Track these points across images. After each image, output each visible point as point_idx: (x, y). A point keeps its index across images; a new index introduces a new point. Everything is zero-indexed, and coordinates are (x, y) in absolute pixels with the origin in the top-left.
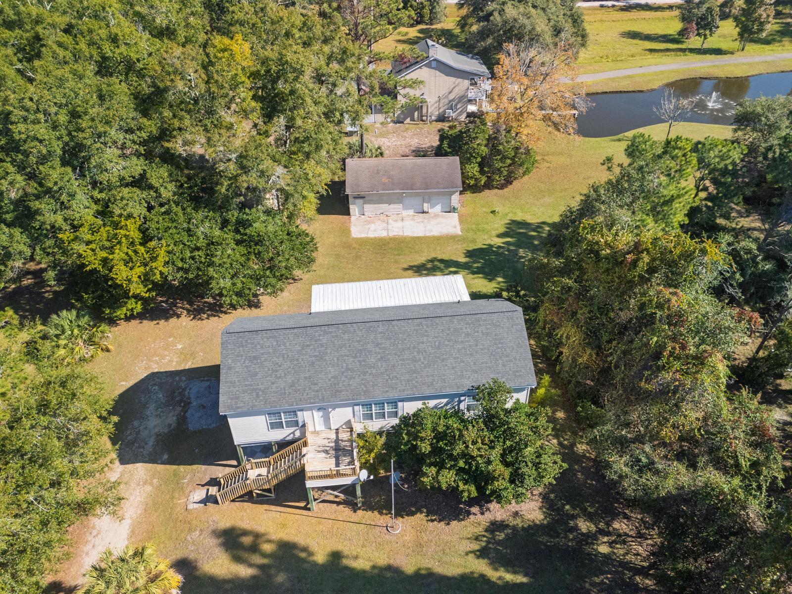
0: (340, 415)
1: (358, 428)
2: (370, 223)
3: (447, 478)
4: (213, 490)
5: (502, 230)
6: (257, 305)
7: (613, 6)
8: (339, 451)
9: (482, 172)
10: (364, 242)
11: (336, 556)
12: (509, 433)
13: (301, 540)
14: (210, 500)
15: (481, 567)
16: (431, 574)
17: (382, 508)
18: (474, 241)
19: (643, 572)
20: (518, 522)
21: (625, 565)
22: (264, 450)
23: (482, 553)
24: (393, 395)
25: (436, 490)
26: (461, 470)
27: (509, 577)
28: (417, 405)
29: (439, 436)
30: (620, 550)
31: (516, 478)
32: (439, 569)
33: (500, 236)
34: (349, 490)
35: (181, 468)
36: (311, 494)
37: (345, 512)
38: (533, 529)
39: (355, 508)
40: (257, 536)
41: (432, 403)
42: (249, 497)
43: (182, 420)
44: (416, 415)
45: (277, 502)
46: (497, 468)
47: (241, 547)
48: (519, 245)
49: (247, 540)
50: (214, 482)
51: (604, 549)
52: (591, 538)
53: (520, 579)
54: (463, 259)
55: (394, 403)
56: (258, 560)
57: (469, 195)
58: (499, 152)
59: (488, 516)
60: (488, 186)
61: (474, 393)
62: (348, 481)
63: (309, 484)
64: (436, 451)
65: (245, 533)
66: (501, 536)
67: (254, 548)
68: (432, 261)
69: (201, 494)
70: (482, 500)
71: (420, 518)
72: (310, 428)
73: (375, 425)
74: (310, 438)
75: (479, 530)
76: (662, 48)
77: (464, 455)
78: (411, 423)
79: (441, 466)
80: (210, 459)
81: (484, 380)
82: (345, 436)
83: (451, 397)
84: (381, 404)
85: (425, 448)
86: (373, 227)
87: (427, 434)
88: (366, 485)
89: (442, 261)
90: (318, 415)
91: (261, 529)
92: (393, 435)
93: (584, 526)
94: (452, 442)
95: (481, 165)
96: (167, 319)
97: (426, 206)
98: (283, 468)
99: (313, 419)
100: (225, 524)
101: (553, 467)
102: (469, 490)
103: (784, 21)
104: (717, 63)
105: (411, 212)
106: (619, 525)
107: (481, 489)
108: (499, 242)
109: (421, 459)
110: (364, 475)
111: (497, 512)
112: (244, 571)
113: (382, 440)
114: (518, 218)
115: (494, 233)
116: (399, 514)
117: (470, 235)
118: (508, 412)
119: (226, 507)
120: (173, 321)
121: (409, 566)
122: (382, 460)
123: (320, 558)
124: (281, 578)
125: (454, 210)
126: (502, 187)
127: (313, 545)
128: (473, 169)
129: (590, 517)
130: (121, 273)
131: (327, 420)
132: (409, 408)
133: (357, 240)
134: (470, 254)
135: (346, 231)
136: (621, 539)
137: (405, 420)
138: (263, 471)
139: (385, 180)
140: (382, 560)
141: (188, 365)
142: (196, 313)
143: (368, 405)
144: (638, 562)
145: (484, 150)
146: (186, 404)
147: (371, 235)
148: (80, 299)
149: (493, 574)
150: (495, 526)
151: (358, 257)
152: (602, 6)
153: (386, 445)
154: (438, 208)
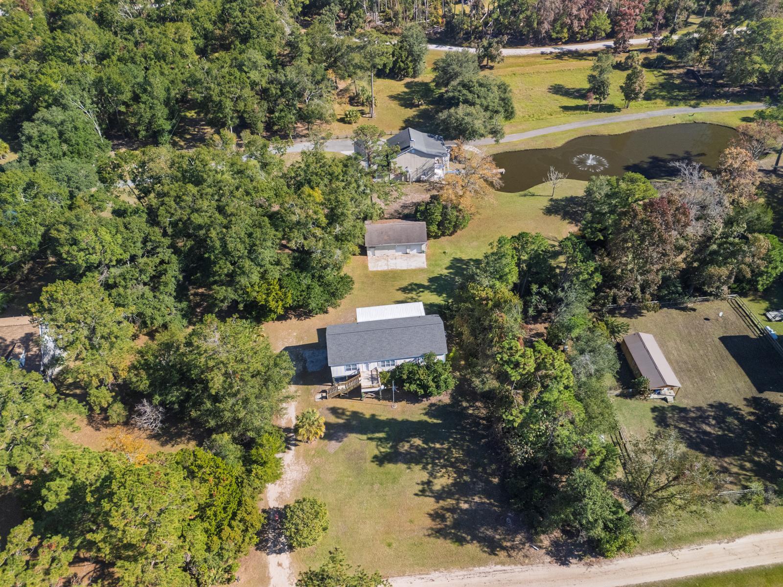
0: (373, 366)
1: (380, 370)
2: (378, 261)
3: (413, 387)
4: (324, 394)
5: (448, 264)
6: (326, 312)
7: (551, 53)
8: (373, 379)
9: (439, 229)
10: (376, 273)
11: (373, 416)
12: (435, 371)
13: (360, 411)
14: (322, 398)
15: (426, 418)
16: (407, 421)
17: (390, 399)
18: (433, 272)
19: (483, 419)
20: (441, 404)
21: (477, 417)
22: (342, 379)
23: (426, 414)
24: (393, 358)
25: (409, 392)
26: (418, 385)
27: (435, 421)
28: (402, 361)
29: (410, 373)
30: (476, 412)
31: (438, 387)
32: (410, 419)
33: (447, 268)
34: (377, 393)
35: (310, 387)
36: (364, 395)
37: (376, 401)
38: (446, 406)
39: (379, 400)
40: (344, 409)
41: (407, 360)
42: (339, 396)
43: (305, 368)
44: (402, 365)
45: (350, 398)
46: (431, 383)
47: (338, 413)
48: (456, 274)
49: (340, 411)
50: (324, 391)
51: (470, 412)
52: (467, 408)
53: (439, 421)
54: (426, 284)
55: (393, 361)
56: (345, 417)
57: (432, 240)
58: (447, 219)
59: (429, 402)
60: (443, 234)
61: (423, 356)
62: (376, 389)
63: (363, 391)
64: (408, 378)
65: (339, 409)
66: (433, 408)
67: (343, 414)
68: (411, 285)
69: (319, 396)
70: (427, 395)
71: (404, 403)
72: (361, 370)
73: (386, 369)
74: (362, 374)
75: (426, 406)
76: (573, 105)
77: (419, 379)
78: (400, 368)
79: (410, 383)
80: (321, 383)
81: (428, 351)
82: (374, 373)
83: (415, 358)
84: (388, 361)
85: (405, 377)
86: (380, 263)
87: (406, 372)
88: (384, 391)
89: (416, 285)
90: (364, 365)
91: (345, 407)
92: (393, 372)
93: (465, 404)
94: (414, 375)
95: (438, 225)
96: (286, 320)
97: (408, 251)
98: (352, 385)
99: (362, 367)
100: (331, 406)
101: (452, 383)
102: (421, 392)
103: (669, 72)
104: (606, 122)
105: (400, 253)
106: (478, 404)
107: (425, 391)
108: (445, 272)
109: (403, 381)
110: (383, 387)
111: (433, 400)
112: (341, 421)
113: (389, 375)
114: (457, 257)
115: (444, 266)
116: (396, 401)
117: (431, 268)
118: (434, 364)
119: (330, 400)
120: (289, 321)
121: (400, 418)
122: (389, 382)
123: (368, 416)
124: (354, 423)
125: (423, 252)
126: (451, 235)
127: (365, 412)
128: (434, 228)
129: (468, 401)
130: (272, 304)
131: (367, 367)
132: (399, 362)
133: (372, 272)
134: (431, 280)
135: (366, 267)
136: (478, 408)
137: (398, 367)
138: (344, 387)
139: (386, 238)
140: (390, 417)
141: (301, 343)
142: (299, 317)
143: (383, 362)
144: (482, 416)
145: (440, 218)
146: (305, 361)
147: (380, 269)
148: (251, 314)
149: (429, 420)
150: (432, 405)
151: (373, 283)
152: (542, 53)
153: (391, 376)
154: (415, 251)
